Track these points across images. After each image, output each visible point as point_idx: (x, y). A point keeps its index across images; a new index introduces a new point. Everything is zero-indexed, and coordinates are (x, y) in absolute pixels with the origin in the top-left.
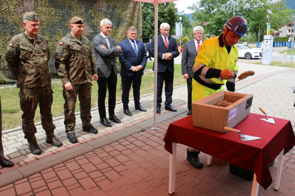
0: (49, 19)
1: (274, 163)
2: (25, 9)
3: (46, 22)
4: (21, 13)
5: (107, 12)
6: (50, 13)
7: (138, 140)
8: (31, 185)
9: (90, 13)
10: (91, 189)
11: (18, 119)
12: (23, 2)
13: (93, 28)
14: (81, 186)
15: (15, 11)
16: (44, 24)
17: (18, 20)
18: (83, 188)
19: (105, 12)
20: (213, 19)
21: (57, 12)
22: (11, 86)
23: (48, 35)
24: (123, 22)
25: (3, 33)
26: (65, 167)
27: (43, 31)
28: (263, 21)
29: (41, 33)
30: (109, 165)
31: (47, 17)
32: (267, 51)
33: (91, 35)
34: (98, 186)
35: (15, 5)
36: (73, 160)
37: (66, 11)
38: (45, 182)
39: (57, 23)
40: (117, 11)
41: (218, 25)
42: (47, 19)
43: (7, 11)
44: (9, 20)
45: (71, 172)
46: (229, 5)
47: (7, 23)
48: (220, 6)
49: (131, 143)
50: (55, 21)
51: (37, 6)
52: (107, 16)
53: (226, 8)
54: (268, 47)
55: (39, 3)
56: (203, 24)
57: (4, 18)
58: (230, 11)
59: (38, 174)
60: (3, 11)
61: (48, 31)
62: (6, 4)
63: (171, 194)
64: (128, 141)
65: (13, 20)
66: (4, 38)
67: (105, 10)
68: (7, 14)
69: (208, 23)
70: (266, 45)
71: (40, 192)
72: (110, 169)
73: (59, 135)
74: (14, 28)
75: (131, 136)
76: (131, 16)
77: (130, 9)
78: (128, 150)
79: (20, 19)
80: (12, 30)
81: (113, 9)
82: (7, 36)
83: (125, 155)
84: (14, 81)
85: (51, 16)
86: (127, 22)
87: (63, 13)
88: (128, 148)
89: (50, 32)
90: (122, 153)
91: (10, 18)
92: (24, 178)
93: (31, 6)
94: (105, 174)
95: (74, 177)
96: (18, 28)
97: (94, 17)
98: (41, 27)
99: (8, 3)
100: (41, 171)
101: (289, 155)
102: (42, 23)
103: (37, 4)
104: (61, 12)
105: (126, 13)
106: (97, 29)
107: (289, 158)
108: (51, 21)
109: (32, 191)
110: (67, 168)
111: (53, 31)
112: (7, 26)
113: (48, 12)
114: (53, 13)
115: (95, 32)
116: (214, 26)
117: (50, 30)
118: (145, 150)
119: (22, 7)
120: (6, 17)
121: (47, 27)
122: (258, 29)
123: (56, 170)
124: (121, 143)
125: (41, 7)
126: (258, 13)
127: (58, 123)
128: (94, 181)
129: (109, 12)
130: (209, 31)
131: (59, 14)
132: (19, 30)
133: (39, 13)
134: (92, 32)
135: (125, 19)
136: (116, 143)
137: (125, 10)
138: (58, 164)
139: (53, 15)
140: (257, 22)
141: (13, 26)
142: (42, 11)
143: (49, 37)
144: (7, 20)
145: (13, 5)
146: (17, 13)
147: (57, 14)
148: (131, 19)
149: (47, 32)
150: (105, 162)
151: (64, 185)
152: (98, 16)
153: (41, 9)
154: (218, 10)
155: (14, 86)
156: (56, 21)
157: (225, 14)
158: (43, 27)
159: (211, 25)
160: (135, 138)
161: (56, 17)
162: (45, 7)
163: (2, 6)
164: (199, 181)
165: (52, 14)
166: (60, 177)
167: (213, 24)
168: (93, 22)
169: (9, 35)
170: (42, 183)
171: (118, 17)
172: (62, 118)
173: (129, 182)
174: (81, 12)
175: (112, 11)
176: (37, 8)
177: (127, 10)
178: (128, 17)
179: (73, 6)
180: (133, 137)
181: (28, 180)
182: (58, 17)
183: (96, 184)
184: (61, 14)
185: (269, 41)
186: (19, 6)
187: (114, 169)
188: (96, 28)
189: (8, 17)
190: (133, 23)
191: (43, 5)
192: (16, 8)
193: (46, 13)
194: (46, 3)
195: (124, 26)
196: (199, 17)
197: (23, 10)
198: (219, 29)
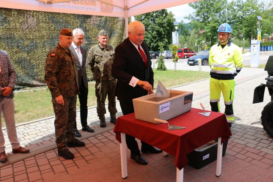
0: (49, 33)
1: (226, 154)
2: (29, 25)
3: (46, 36)
4: (25, 29)
5: (100, 25)
6: (50, 28)
7: (113, 135)
8: (13, 170)
9: (85, 27)
10: (60, 173)
11: (16, 119)
12: (27, 20)
13: (88, 40)
14: (53, 170)
15: (20, 28)
16: (45, 38)
17: (23, 35)
18: (54, 172)
19: (98, 25)
20: (208, 27)
21: (56, 27)
22: (17, 92)
23: (49, 47)
24: (115, 33)
25: (11, 46)
26: (45, 156)
27: (44, 44)
28: (255, 27)
29: (43, 45)
30: (81, 155)
31: (48, 32)
32: (255, 55)
33: (86, 46)
34: (66, 171)
35: (21, 23)
36: (53, 151)
37: (64, 26)
38: (26, 168)
39: (56, 36)
40: (108, 24)
41: (213, 32)
42: (48, 34)
43: (14, 28)
44: (16, 36)
45: (48, 160)
46: (223, 13)
47: (14, 38)
48: (214, 15)
49: (106, 137)
50: (54, 35)
51: (39, 23)
52: (100, 29)
53: (220, 17)
54: (255, 51)
55: (40, 20)
56: (199, 32)
57: (12, 34)
58: (224, 19)
59: (22, 161)
60: (11, 28)
61: (49, 43)
62: (13, 23)
63: (123, 178)
64: (104, 136)
65: (19, 36)
66: (12, 51)
67: (98, 24)
68: (14, 30)
69: (204, 31)
70: (253, 49)
71: (19, 175)
72: (82, 158)
73: (47, 131)
74: (20, 42)
75: (107, 132)
76: (122, 28)
77: (120, 22)
78: (102, 143)
79: (24, 34)
80: (18, 44)
81: (105, 23)
82: (14, 49)
83: (97, 147)
84: (19, 87)
85: (51, 31)
86: (118, 33)
87: (61, 28)
88: (102, 141)
89: (50, 45)
90: (95, 146)
91: (17, 33)
92: (9, 164)
93: (34, 23)
94: (75, 162)
95: (50, 164)
96: (23, 42)
97: (88, 30)
98: (42, 40)
99: (15, 22)
100: (24, 159)
101: (243, 148)
102: (43, 37)
103: (39, 21)
104: (59, 27)
105: (117, 25)
106: (92, 40)
107: (242, 150)
108: (51, 35)
109: (13, 174)
110: (46, 157)
111: (53, 43)
112: (14, 40)
113: (48, 27)
114: (53, 28)
115: (90, 43)
116: (209, 34)
117: (50, 43)
118: (115, 143)
119: (26, 24)
120: (13, 33)
121: (47, 40)
122: (251, 34)
123: (37, 158)
124: (97, 138)
125: (42, 23)
126: (250, 20)
127: (49, 122)
128: (64, 167)
129: (102, 25)
130: (205, 39)
131: (58, 29)
132: (24, 43)
133: (40, 28)
134: (87, 43)
135: (116, 31)
136: (94, 138)
137: (116, 23)
138: (40, 154)
139: (52, 30)
140: (249, 28)
141: (19, 40)
142: (43, 27)
143: (49, 49)
144: (14, 35)
145: (19, 23)
146: (22, 29)
147: (56, 29)
148: (122, 30)
149: (47, 45)
150: (78, 152)
151: (39, 170)
152: (92, 29)
153: (42, 25)
154: (212, 18)
155: (19, 91)
156: (56, 35)
157: (219, 22)
158: (44, 40)
159: (206, 33)
160: (111, 133)
161: (55, 31)
162: (45, 23)
163: (11, 24)
164: (152, 169)
165: (51, 28)
166: (38, 163)
167: (208, 32)
168: (88, 35)
169: (15, 48)
170: (23, 168)
171: (110, 29)
172: (53, 118)
173: (93, 169)
174: (77, 26)
175: (104, 24)
176: (38, 25)
177: (118, 23)
178: (119, 29)
179: (70, 21)
180: (109, 133)
181: (12, 166)
182: (57, 31)
183: (66, 169)
184: (59, 29)
185: (256, 45)
186: (24, 23)
187: (84, 158)
188: (90, 40)
189: (15, 33)
190: (124, 34)
191: (43, 22)
192: (21, 25)
193: (46, 29)
194: (47, 20)
195: (115, 37)
196: (195, 26)
197: (27, 26)
198: (214, 36)
